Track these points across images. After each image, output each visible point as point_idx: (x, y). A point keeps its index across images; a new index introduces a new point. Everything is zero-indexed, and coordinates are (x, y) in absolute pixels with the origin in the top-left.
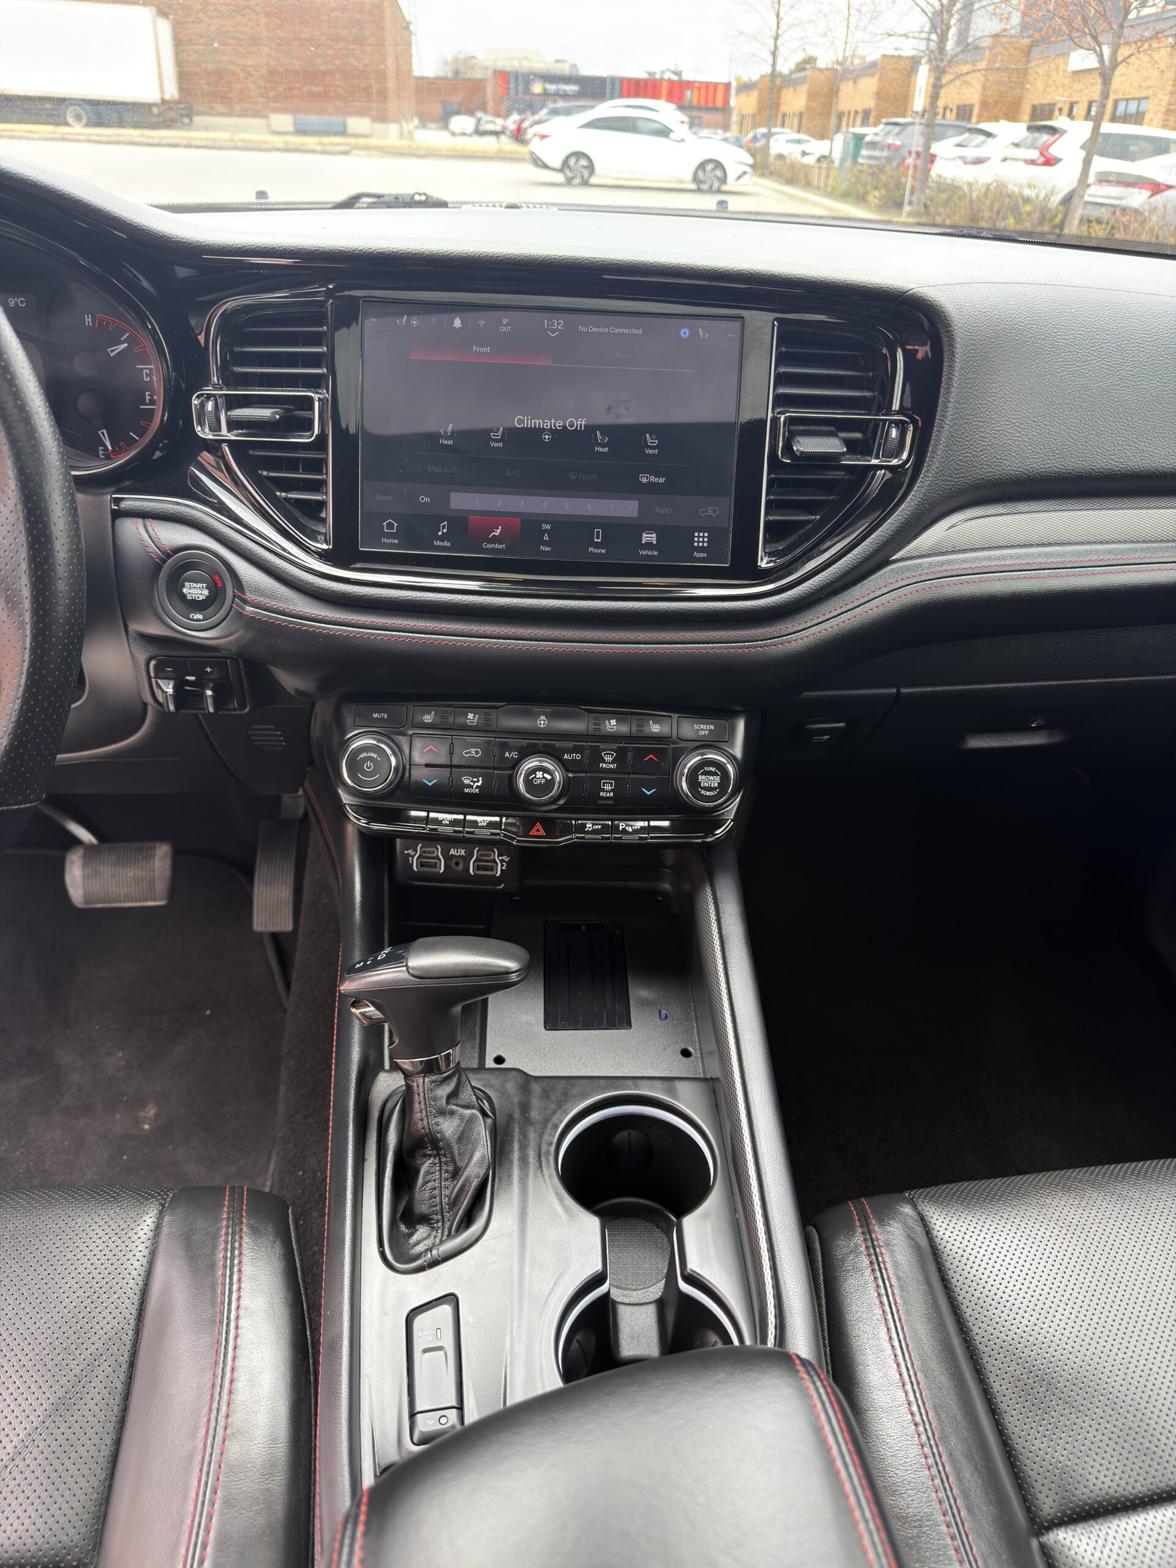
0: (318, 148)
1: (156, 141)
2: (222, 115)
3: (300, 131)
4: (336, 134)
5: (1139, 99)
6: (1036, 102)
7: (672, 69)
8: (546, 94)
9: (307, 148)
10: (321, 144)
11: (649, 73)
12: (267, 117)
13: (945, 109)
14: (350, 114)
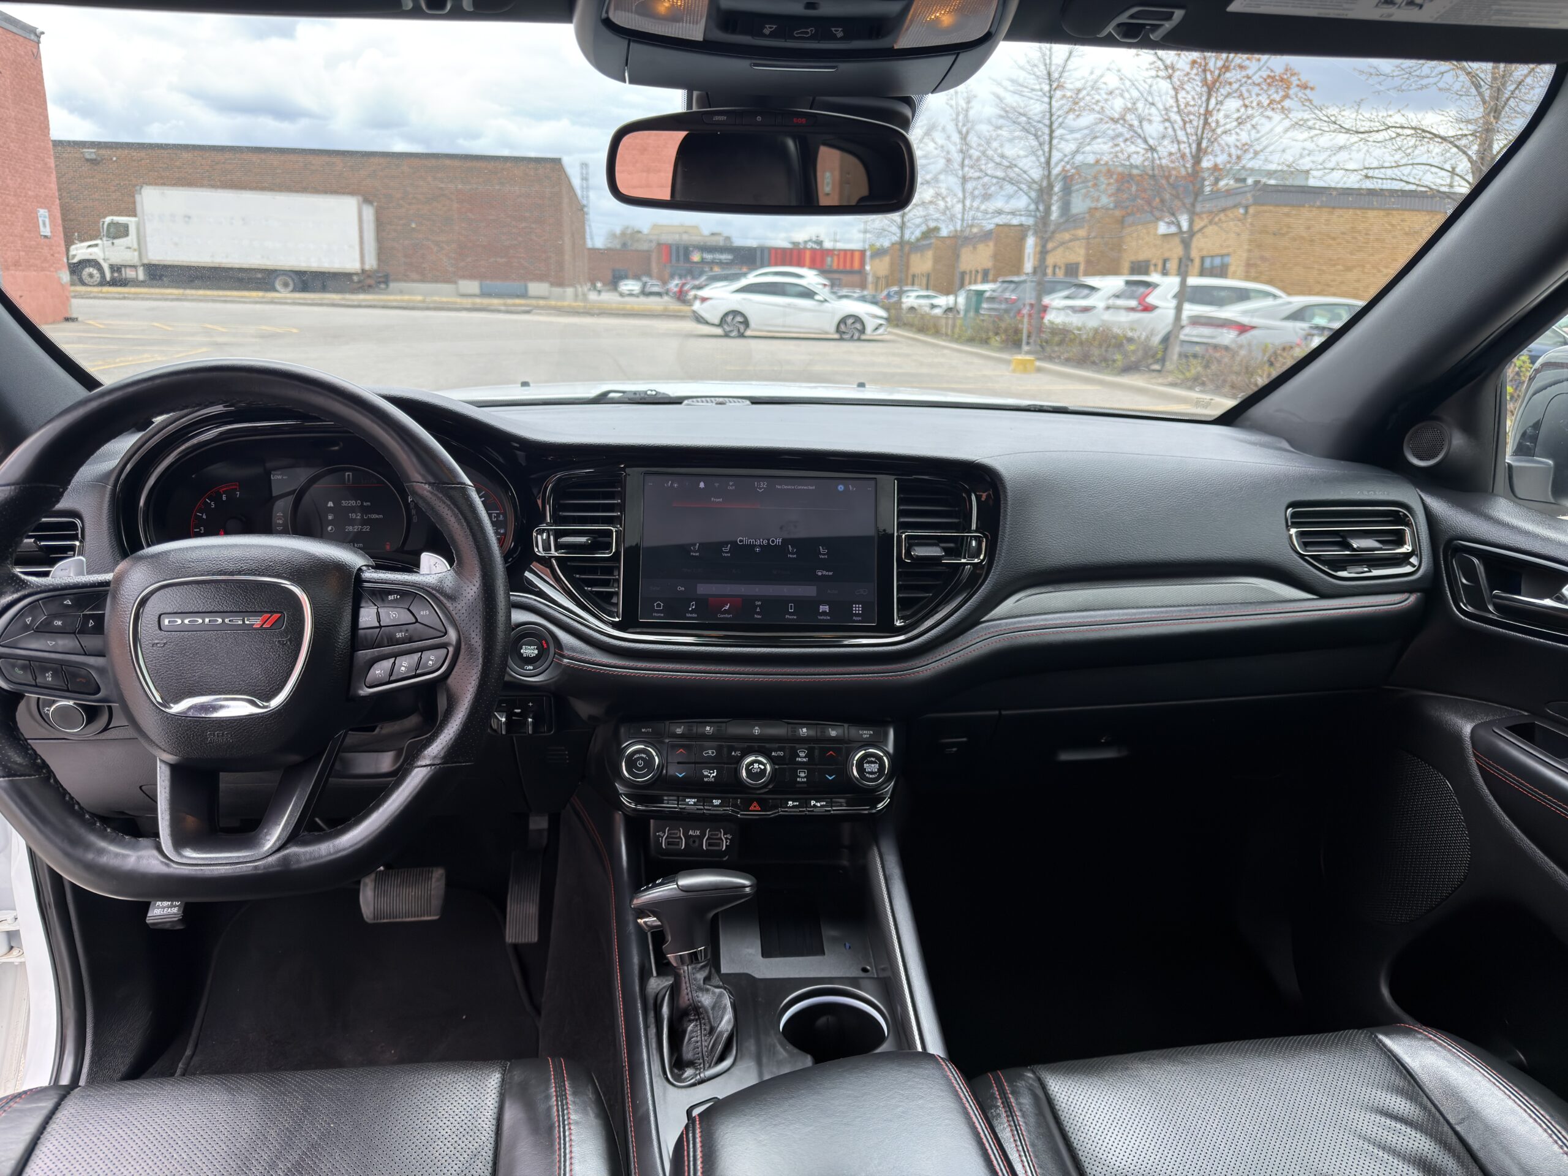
0: (503, 308)
1: (356, 303)
2: (414, 281)
3: (484, 294)
4: (518, 296)
5: (1222, 256)
6: (1133, 258)
7: (814, 239)
8: (703, 261)
9: (493, 308)
10: (505, 305)
11: (793, 243)
12: (455, 283)
13: (1055, 267)
14: (532, 280)
